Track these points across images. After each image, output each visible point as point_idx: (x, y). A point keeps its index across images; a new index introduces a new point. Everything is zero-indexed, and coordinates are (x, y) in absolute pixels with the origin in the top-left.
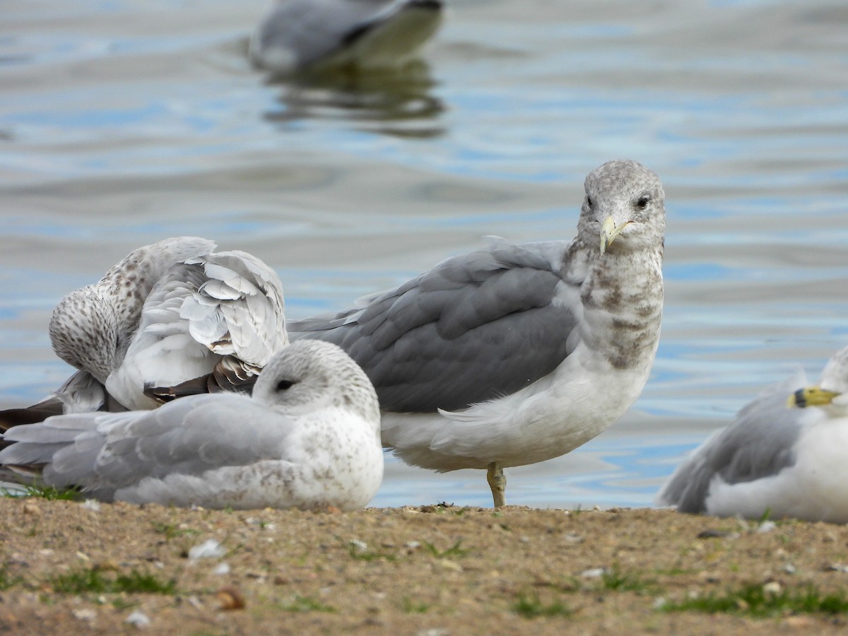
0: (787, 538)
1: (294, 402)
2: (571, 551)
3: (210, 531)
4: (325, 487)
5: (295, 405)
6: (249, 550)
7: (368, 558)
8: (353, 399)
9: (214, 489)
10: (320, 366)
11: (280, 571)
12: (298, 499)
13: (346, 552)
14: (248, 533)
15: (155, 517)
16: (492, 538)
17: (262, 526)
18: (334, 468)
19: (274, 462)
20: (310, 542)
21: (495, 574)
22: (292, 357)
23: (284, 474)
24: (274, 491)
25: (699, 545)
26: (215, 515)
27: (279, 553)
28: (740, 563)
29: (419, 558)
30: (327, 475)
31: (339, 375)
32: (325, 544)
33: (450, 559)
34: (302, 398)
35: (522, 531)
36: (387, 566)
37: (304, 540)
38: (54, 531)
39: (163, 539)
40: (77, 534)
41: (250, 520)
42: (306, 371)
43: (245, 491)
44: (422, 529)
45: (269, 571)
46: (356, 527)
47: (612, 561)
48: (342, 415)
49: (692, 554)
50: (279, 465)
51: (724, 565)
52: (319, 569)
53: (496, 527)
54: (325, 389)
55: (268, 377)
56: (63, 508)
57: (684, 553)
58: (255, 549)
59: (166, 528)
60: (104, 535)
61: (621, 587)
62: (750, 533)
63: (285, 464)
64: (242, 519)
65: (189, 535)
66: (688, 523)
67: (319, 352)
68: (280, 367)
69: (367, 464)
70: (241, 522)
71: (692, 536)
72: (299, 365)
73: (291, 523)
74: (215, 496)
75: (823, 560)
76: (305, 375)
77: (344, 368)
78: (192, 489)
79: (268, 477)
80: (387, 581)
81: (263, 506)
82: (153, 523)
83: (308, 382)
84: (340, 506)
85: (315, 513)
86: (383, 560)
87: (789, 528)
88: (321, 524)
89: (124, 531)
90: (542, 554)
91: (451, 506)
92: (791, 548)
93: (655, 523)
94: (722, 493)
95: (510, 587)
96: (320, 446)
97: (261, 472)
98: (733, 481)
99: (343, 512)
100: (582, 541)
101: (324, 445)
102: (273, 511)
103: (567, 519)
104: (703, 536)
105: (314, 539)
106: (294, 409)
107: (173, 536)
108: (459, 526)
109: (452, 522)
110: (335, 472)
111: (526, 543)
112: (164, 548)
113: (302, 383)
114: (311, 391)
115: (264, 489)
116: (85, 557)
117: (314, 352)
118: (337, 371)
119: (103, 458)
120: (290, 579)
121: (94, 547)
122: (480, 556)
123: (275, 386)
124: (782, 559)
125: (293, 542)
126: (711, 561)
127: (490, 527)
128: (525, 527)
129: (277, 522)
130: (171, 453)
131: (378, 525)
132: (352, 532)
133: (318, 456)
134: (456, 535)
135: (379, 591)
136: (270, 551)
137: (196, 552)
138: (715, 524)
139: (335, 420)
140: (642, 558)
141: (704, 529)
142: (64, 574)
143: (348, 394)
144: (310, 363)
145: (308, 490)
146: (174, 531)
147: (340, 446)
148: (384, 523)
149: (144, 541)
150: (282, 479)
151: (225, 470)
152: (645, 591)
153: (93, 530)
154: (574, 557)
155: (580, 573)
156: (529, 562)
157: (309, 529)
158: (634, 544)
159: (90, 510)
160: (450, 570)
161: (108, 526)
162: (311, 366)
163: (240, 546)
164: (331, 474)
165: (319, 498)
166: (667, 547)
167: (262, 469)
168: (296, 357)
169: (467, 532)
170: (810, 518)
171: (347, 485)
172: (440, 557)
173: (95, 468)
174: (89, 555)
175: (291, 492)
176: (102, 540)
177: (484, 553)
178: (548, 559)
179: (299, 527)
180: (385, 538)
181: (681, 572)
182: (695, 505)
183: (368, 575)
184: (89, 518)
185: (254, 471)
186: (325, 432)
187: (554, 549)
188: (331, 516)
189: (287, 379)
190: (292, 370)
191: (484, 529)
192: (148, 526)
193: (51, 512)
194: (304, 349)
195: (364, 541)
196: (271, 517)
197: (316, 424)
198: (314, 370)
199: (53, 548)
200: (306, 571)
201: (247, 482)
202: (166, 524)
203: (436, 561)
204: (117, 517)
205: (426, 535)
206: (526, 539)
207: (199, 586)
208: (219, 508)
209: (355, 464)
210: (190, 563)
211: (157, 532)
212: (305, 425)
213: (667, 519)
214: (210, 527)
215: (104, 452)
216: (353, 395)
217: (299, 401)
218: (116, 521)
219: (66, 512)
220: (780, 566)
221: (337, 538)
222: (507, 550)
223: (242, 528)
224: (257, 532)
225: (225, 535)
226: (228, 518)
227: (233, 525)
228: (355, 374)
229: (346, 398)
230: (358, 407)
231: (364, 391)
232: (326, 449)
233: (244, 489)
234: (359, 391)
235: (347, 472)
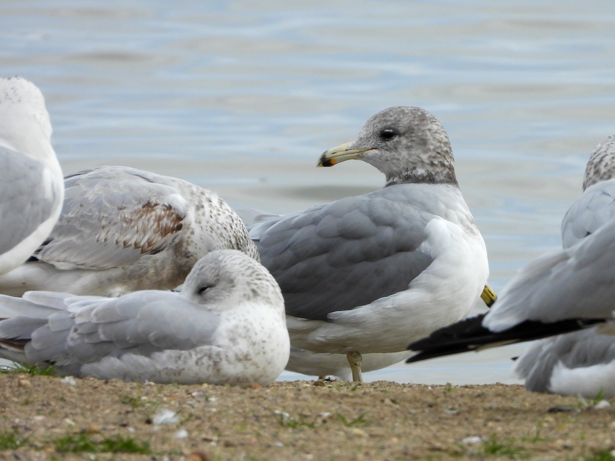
1: (212, 301)
2: (450, 422)
3: (165, 403)
4: (245, 367)
6: (198, 418)
7: (293, 425)
8: (259, 291)
9: (159, 367)
10: (226, 272)
11: (228, 436)
12: (223, 376)
13: (275, 420)
14: (196, 405)
15: (120, 391)
16: (387, 410)
17: (207, 400)
18: (251, 352)
19: (206, 347)
20: (244, 412)
21: (395, 440)
22: (207, 267)
23: (214, 356)
24: (205, 370)
25: (551, 419)
26: (168, 389)
29: (333, 426)
30: (246, 358)
31: (243, 274)
32: (256, 414)
33: (357, 427)
34: (217, 298)
35: (408, 405)
36: (309, 432)
37: (240, 410)
38: (43, 401)
39: (130, 409)
40: (61, 403)
41: (195, 394)
42: (218, 277)
43: (183, 369)
44: (331, 402)
45: (220, 436)
46: (279, 401)
49: (545, 425)
50: (210, 349)
52: (258, 435)
53: (388, 401)
54: (233, 288)
56: (48, 382)
57: (540, 425)
58: (203, 417)
59: (131, 400)
60: (82, 405)
61: (499, 452)
62: (588, 409)
63: (215, 349)
64: (189, 393)
65: (149, 405)
66: (539, 400)
68: (199, 276)
69: (278, 345)
70: (189, 396)
71: (544, 411)
72: (212, 274)
73: (228, 396)
74: (160, 372)
76: (218, 281)
77: (246, 267)
79: (201, 358)
80: (312, 445)
81: (201, 382)
82: (120, 396)
83: (220, 287)
86: (305, 427)
88: (252, 398)
89: (98, 401)
90: (427, 423)
91: (335, 380)
93: (512, 400)
95: (411, 451)
97: (196, 355)
98: (572, 366)
100: (458, 414)
101: (242, 335)
102: (210, 386)
104: (552, 411)
105: (247, 410)
107: (137, 406)
108: (360, 401)
109: (352, 397)
110: (252, 356)
111: (414, 415)
112: (130, 415)
113: (216, 287)
114: (223, 292)
115: (198, 368)
116: (73, 424)
118: (241, 271)
119: (72, 339)
120: (236, 443)
121: (76, 414)
122: (379, 425)
123: (197, 291)
125: (231, 412)
126: (562, 431)
127: (382, 401)
128: (410, 402)
129: (216, 395)
131: (296, 399)
132: (277, 405)
133: (238, 344)
134: (358, 407)
135: (307, 453)
136: (215, 419)
137: (158, 419)
138: (559, 402)
139: (248, 312)
140: (507, 429)
141: (552, 405)
142: (61, 437)
143: (254, 287)
144: (219, 271)
145: (232, 369)
146: (138, 402)
147: (256, 334)
148: (301, 398)
149: (114, 410)
150: (212, 360)
151: (168, 352)
153: (73, 400)
154: (452, 426)
155: (461, 440)
156: (419, 430)
157: (242, 402)
158: (499, 416)
159: (69, 384)
160: (360, 436)
161: (85, 397)
162: (221, 273)
163: (191, 415)
164: (249, 357)
165: (240, 375)
166: (525, 419)
167: (197, 353)
169: (366, 405)
171: (262, 364)
172: (349, 425)
173: (66, 348)
174: (74, 421)
175: (218, 370)
176: (82, 409)
177: (382, 422)
178: (433, 428)
179: (235, 400)
180: (303, 409)
184: (70, 391)
185: (190, 355)
186: (243, 323)
187: (437, 419)
188: (257, 391)
190: (207, 279)
191: (378, 403)
192: (117, 398)
193: (39, 386)
195: (288, 413)
196: (211, 391)
197: (235, 318)
198: (224, 276)
199: (45, 415)
200: (248, 436)
201: (185, 362)
202: (130, 396)
203: (345, 428)
204: (91, 390)
205: (335, 407)
206: (413, 411)
207: (167, 447)
208: (167, 383)
209: (268, 348)
210: (156, 428)
211: (124, 403)
212: (227, 319)
213: (521, 396)
214: (165, 399)
215: (72, 334)
216: (258, 288)
217: (215, 300)
218: (91, 394)
219: (51, 386)
221: (266, 409)
222: (399, 420)
223: (191, 400)
224: (203, 404)
225: (177, 405)
226: (178, 392)
227: (183, 398)
228: (256, 271)
229: (254, 291)
230: (264, 298)
231: (265, 282)
232: (245, 337)
233: (182, 367)
234: (262, 283)
235: (262, 354)
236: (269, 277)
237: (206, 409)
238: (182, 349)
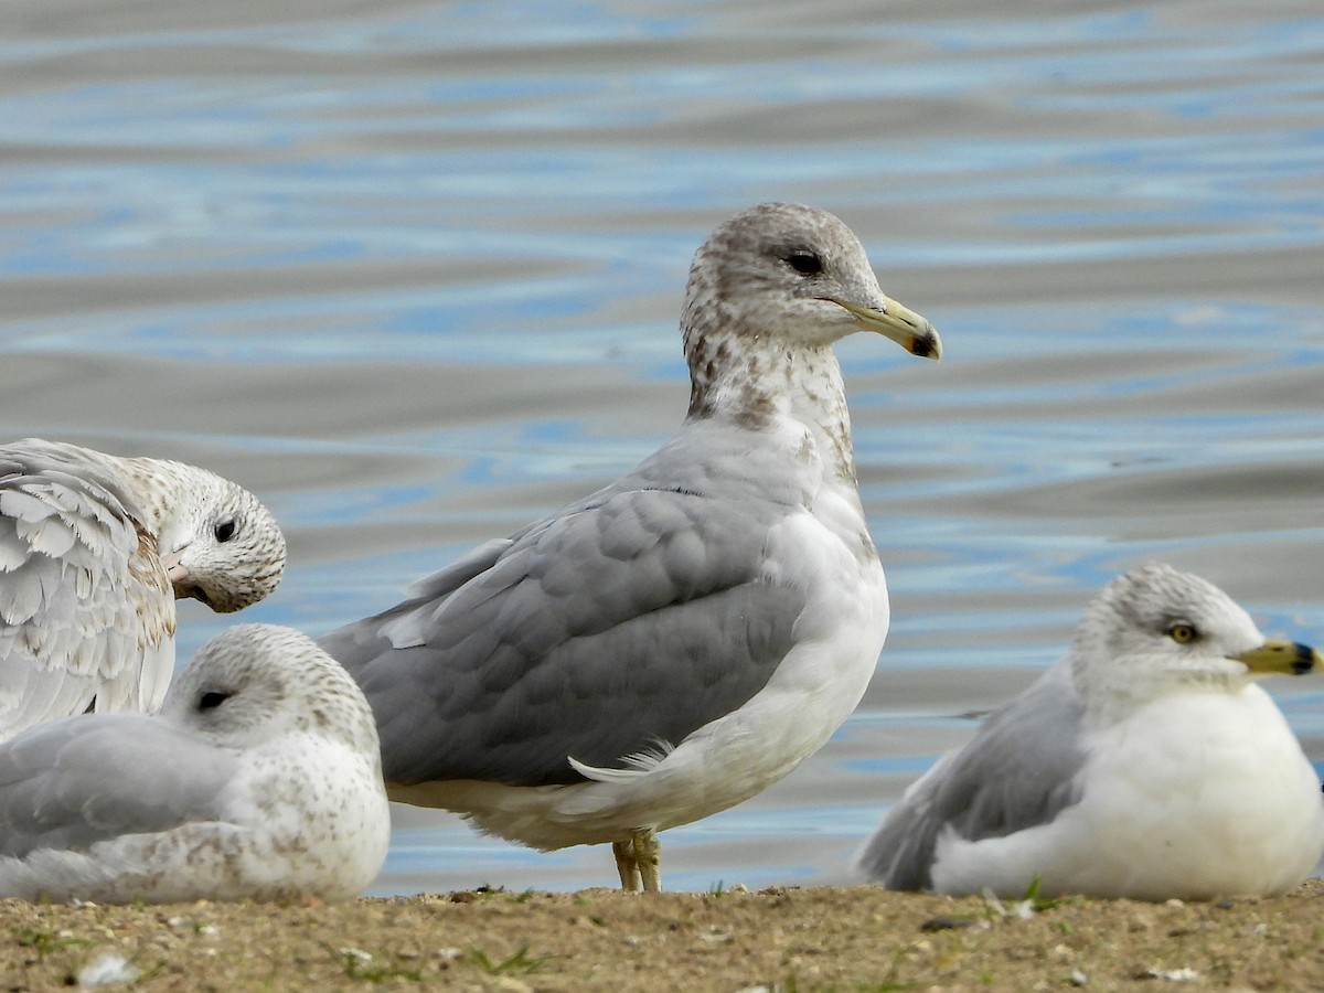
0: (1069, 927)
1: (229, 727)
2: (712, 958)
3: (110, 941)
4: (294, 867)
5: (232, 731)
6: (176, 970)
7: (376, 977)
8: (330, 716)
9: (109, 873)
10: (269, 665)
12: (249, 885)
13: (340, 969)
14: (174, 943)
15: (16, 921)
16: (579, 939)
17: (197, 929)
18: (306, 833)
19: (207, 825)
20: (276, 953)
22: (225, 652)
23: (224, 843)
24: (208, 873)
25: (925, 944)
26: (116, 914)
27: (228, 973)
28: (993, 971)
29: (462, 976)
30: (296, 846)
31: (302, 678)
32: (302, 956)
33: (511, 975)
35: (626, 927)
36: (410, 989)
37: (268, 951)
39: (33, 957)
41: (174, 921)
42: (248, 674)
43: (162, 874)
44: (462, 928)
46: (352, 927)
47: (784, 972)
48: (316, 744)
49: (913, 957)
50: (217, 829)
51: (968, 974)
53: (584, 922)
54: (278, 702)
55: (185, 688)
57: (901, 957)
58: (186, 968)
59: (38, 937)
62: (1007, 920)
63: (226, 828)
64: (161, 919)
65: (72, 948)
66: (904, 908)
67: (266, 642)
68: (206, 669)
69: (362, 825)
70: (161, 925)
71: (912, 928)
72: (235, 665)
73: (244, 923)
74: (112, 883)
75: (1130, 963)
76: (245, 681)
77: (309, 665)
78: (72, 873)
79: (199, 848)
81: (194, 899)
82: (14, 931)
83: (248, 694)
84: (318, 895)
85: (283, 906)
86: (401, 979)
87: (1074, 911)
88: (295, 924)
90: (663, 964)
91: (501, 890)
92: (1077, 943)
93: (847, 909)
94: (959, 855)
96: (282, 798)
97: (187, 841)
98: (976, 836)
99: (327, 904)
100: (730, 941)
101: (288, 797)
102: (212, 905)
103: (700, 905)
104: (930, 927)
105: (283, 949)
106: (231, 738)
107: (50, 950)
108: (521, 921)
109: (510, 916)
110: (308, 840)
111: (638, 946)
112: (35, 970)
113: (241, 696)
114: (256, 706)
115: (192, 869)
117: (259, 642)
118: (298, 672)
122: (560, 969)
123: (198, 701)
124: (1064, 961)
125: (249, 954)
126: (945, 969)
127: (573, 921)
128: (632, 921)
129: (219, 922)
130: (36, 814)
131: (389, 923)
132: (346, 935)
133: (280, 815)
134: (518, 936)
136: (212, 970)
137: (89, 975)
138: (947, 908)
139: (304, 754)
140: (829, 967)
141: (930, 917)
143: (321, 707)
144: (253, 660)
145: (264, 870)
146: (51, 942)
147: (316, 798)
148: (397, 920)
149: (2, 961)
150: (222, 853)
151: (126, 840)
154: (715, 967)
156: (642, 978)
157: (274, 933)
158: (818, 945)
162: (255, 665)
163: (162, 964)
164: (302, 845)
165: (283, 884)
166: (872, 947)
167: (188, 837)
169: (536, 930)
170: (1105, 894)
171: (330, 862)
172: (495, 972)
175: (236, 874)
177: (568, 963)
178: (674, 973)
179: (258, 930)
180: (401, 944)
181: (896, 987)
182: (914, 878)
185: (174, 841)
186: (289, 774)
187: (685, 955)
188: (308, 910)
189: (216, 691)
190: (222, 676)
191: (563, 925)
192: (8, 935)
194: (243, 639)
195: (368, 951)
196: (210, 915)
197: (273, 763)
198: (261, 671)
201: (165, 859)
202: (36, 931)
203: (487, 978)
205: (470, 938)
206: (635, 939)
208: (121, 903)
209: (342, 827)
211: (22, 945)
212: (256, 763)
213: (867, 902)
214: (110, 933)
216: (330, 708)
217: (237, 724)
220: (1061, 972)
221: (323, 945)
222: (603, 958)
223: (164, 935)
224: (189, 940)
225: (135, 946)
226: (139, 919)
227: (147, 929)
228: (329, 675)
229: (318, 713)
230: (340, 729)
231: (344, 699)
232: (292, 803)
233: (160, 870)
234: (338, 701)
235: (328, 840)
236: (355, 689)
237: (196, 951)
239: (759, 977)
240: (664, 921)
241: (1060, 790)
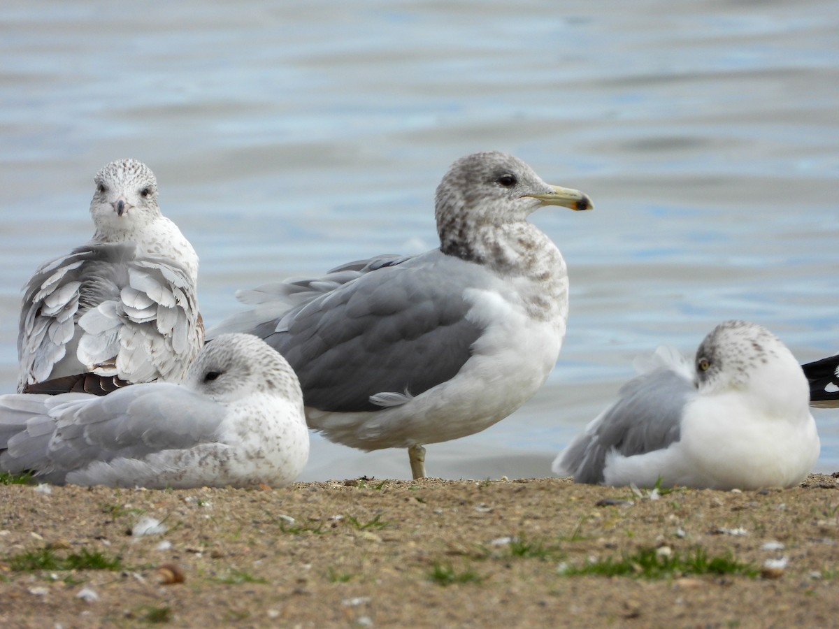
0: (677, 504)
1: (221, 391)
2: (481, 521)
3: (152, 510)
4: (257, 467)
5: (222, 393)
6: (188, 526)
7: (296, 532)
8: (275, 383)
9: (156, 471)
10: (241, 357)
11: (217, 545)
12: (232, 477)
13: (276, 527)
14: (187, 511)
15: (102, 498)
16: (409, 510)
17: (200, 504)
18: (264, 448)
19: (210, 445)
20: (243, 517)
21: (412, 544)
22: (216, 351)
23: (220, 455)
24: (210, 471)
25: (597, 513)
26: (158, 494)
27: (216, 529)
28: (634, 529)
29: (343, 531)
30: (259, 455)
31: (260, 363)
32: (258, 519)
33: (370, 531)
34: (228, 387)
35: (437, 504)
36: (314, 539)
37: (238, 516)
38: (10, 513)
39: (110, 519)
40: (31, 515)
41: (188, 499)
42: (230, 362)
43: (185, 472)
44: (345, 503)
45: (206, 546)
46: (284, 503)
47: (519, 529)
48: (268, 399)
49: (591, 521)
50: (216, 447)
51: (621, 531)
52: (252, 543)
53: (413, 500)
54: (248, 377)
55: (195, 370)
56: (19, 492)
57: (584, 521)
58: (193, 526)
59: (112, 508)
60: (56, 516)
61: (527, 554)
62: (644, 501)
63: (221, 446)
64: (181, 498)
65: (133, 513)
66: (588, 493)
68: (206, 360)
69: (294, 443)
70: (181, 501)
71: (591, 505)
72: (223, 357)
73: (226, 500)
74: (157, 477)
75: (710, 525)
76: (229, 366)
77: (263, 356)
78: (135, 470)
79: (206, 457)
80: (313, 553)
81: (200, 487)
82: (100, 504)
83: (232, 372)
84: (270, 482)
85: (248, 491)
86: (310, 532)
87: (680, 495)
88: (254, 501)
89: (74, 511)
90: (455, 524)
91: (372, 479)
92: (682, 514)
93: (557, 494)
94: (619, 464)
95: (426, 556)
96: (251, 430)
97: (199, 454)
98: (628, 454)
100: (491, 512)
101: (254, 429)
102: (210, 490)
103: (477, 491)
104: (600, 504)
105: (247, 515)
106: (222, 397)
107: (119, 515)
108: (379, 500)
109: (371, 496)
110: (265, 452)
111: (440, 515)
112: (110, 526)
113: (228, 374)
114: (236, 380)
115: (202, 469)
116: (39, 537)
117: (235, 344)
118: (257, 359)
119: (54, 444)
120: (226, 553)
121: (47, 527)
122: (398, 528)
123: (204, 377)
124: (674, 524)
125: (228, 518)
126: (608, 528)
127: (407, 500)
128: (439, 500)
129: (213, 500)
130: (116, 439)
131: (305, 501)
132: (281, 508)
133: (249, 439)
134: (376, 508)
135: (307, 562)
136: (207, 527)
137: (139, 530)
138: (611, 494)
139: (262, 404)
140: (545, 527)
141: (602, 498)
142: (20, 554)
143: (270, 378)
144: (232, 355)
145: (241, 469)
146: (120, 511)
147: (269, 428)
148: (310, 499)
149: (93, 521)
150: (218, 460)
151: (165, 452)
152: (548, 557)
153: (45, 511)
154: (483, 526)
155: (489, 541)
156: (443, 532)
157: (242, 506)
158: (539, 514)
159: (43, 493)
160: (371, 541)
161: (60, 508)
162: (234, 357)
163: (180, 523)
164: (262, 455)
165: (251, 476)
166: (569, 515)
167: (200, 452)
168: (219, 350)
169: (386, 505)
170: (699, 485)
171: (277, 463)
172: (362, 529)
173: (47, 454)
174: (42, 535)
175: (226, 471)
176: (54, 521)
177: (402, 524)
178: (460, 529)
179: (234, 504)
180: (311, 512)
181: (581, 538)
182: (593, 476)
183: (296, 548)
184: (42, 501)
185: (192, 454)
186: (254, 416)
187: (467, 519)
188: (262, 493)
189: (213, 371)
190: (217, 363)
191: (401, 502)
192: (96, 507)
193: (7, 496)
194: (226, 342)
195: (293, 517)
196: (208, 495)
197: (245, 410)
198: (237, 361)
199: (10, 529)
200: (240, 545)
201: (187, 463)
202: (112, 504)
203: (358, 533)
204: (67, 499)
205: (349, 509)
206: (440, 511)
207: (143, 561)
208: (161, 488)
209: (283, 444)
210: (135, 540)
211: (104, 512)
212: (236, 410)
213: (567, 490)
214: (152, 506)
215: (55, 439)
216: (275, 379)
217: (225, 389)
218: (67, 503)
219: (21, 496)
220: (671, 531)
221: (268, 513)
222: (422, 521)
223: (182, 507)
224: (195, 510)
225: (166, 513)
226: (169, 498)
227: (173, 504)
228: (274, 360)
229: (269, 382)
230: (280, 390)
231: (284, 374)
232: (257, 432)
233: (184, 470)
234: (280, 374)
235: (276, 451)
236: (289, 368)
237: (198, 516)
238: (182, 448)
239: (506, 532)
240: (458, 500)
241: (673, 429)
